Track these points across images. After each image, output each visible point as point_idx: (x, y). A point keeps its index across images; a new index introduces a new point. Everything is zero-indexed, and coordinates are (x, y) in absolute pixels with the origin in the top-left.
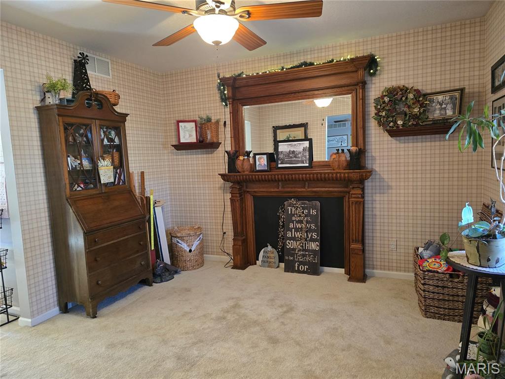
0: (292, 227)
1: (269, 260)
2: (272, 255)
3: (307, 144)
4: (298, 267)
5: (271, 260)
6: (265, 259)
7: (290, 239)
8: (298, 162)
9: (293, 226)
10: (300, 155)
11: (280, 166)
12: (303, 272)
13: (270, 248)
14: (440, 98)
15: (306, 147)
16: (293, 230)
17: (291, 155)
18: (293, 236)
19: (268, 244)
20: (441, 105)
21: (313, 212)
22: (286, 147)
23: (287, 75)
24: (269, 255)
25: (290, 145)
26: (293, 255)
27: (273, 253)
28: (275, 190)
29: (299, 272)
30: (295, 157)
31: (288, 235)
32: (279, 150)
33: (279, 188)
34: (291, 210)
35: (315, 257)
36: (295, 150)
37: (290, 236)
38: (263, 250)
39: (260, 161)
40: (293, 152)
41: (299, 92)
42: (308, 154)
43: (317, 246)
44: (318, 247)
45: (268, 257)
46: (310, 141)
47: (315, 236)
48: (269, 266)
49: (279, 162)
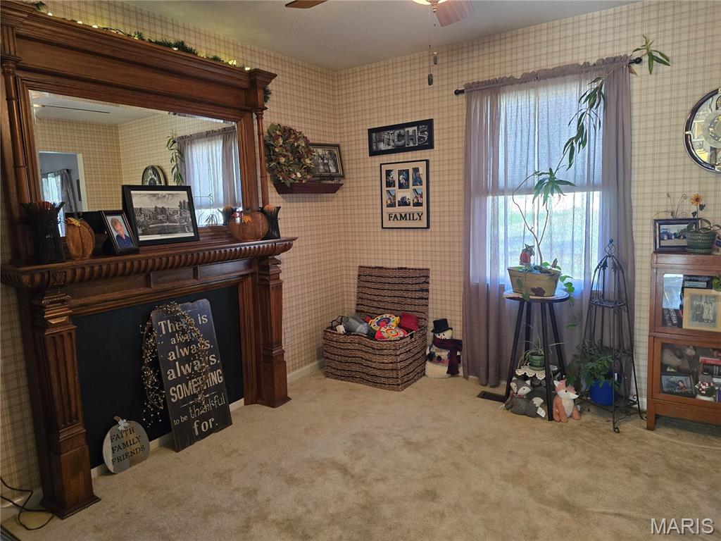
0: (174, 358)
1: (129, 450)
2: (131, 437)
3: (183, 195)
4: (199, 428)
5: (134, 447)
6: (121, 453)
7: (175, 383)
8: (174, 230)
9: (176, 356)
10: (176, 217)
11: (142, 238)
12: (210, 432)
13: (123, 424)
14: (320, 151)
15: (184, 201)
16: (177, 363)
17: (160, 217)
18: (179, 375)
19: (116, 418)
20: (323, 159)
21: (202, 320)
22: (146, 199)
23: (152, 54)
24: (124, 440)
25: (154, 195)
26: (185, 411)
27: (132, 430)
28: (141, 292)
29: (203, 435)
30: (168, 219)
31: (169, 378)
32: (135, 206)
33: (150, 287)
34: (166, 325)
35: (220, 396)
36: (166, 207)
37: (174, 377)
38: (108, 435)
39: (117, 229)
40: (163, 210)
41: (169, 96)
42: (189, 215)
43: (220, 375)
44: (221, 377)
45: (125, 445)
46: (188, 189)
47: (213, 360)
48: (132, 463)
49: (140, 231)
